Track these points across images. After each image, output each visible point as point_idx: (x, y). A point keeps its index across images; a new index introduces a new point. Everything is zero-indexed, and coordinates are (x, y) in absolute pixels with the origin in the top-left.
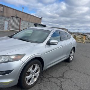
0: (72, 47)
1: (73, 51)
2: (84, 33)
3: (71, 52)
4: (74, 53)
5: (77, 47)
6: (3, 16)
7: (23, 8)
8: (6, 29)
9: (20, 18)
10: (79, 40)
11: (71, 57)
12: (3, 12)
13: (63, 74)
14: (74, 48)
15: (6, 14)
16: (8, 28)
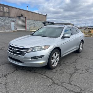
0: (81, 40)
1: (82, 43)
2: (91, 27)
3: (80, 44)
4: (83, 45)
5: (85, 40)
6: (10, 17)
7: (27, 7)
8: (13, 29)
9: (26, 17)
10: (86, 35)
11: (80, 49)
12: (9, 13)
13: (76, 60)
14: (82, 41)
15: (11, 15)
16: (15, 29)
